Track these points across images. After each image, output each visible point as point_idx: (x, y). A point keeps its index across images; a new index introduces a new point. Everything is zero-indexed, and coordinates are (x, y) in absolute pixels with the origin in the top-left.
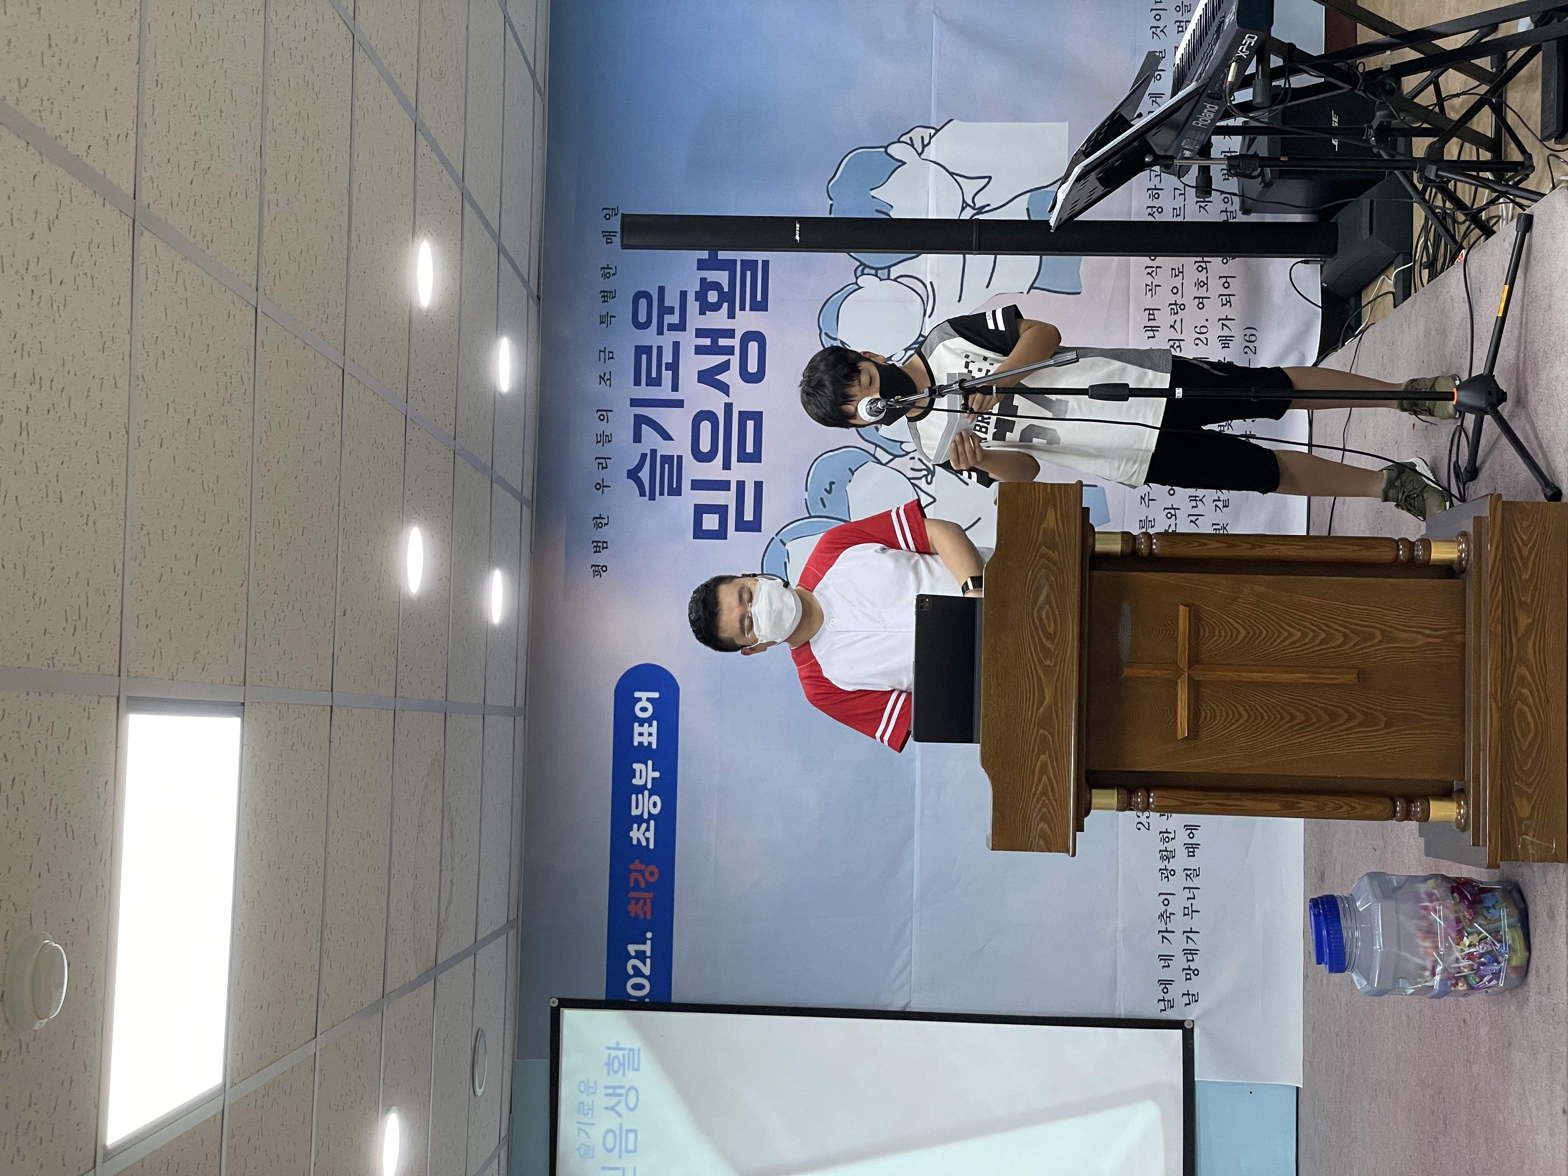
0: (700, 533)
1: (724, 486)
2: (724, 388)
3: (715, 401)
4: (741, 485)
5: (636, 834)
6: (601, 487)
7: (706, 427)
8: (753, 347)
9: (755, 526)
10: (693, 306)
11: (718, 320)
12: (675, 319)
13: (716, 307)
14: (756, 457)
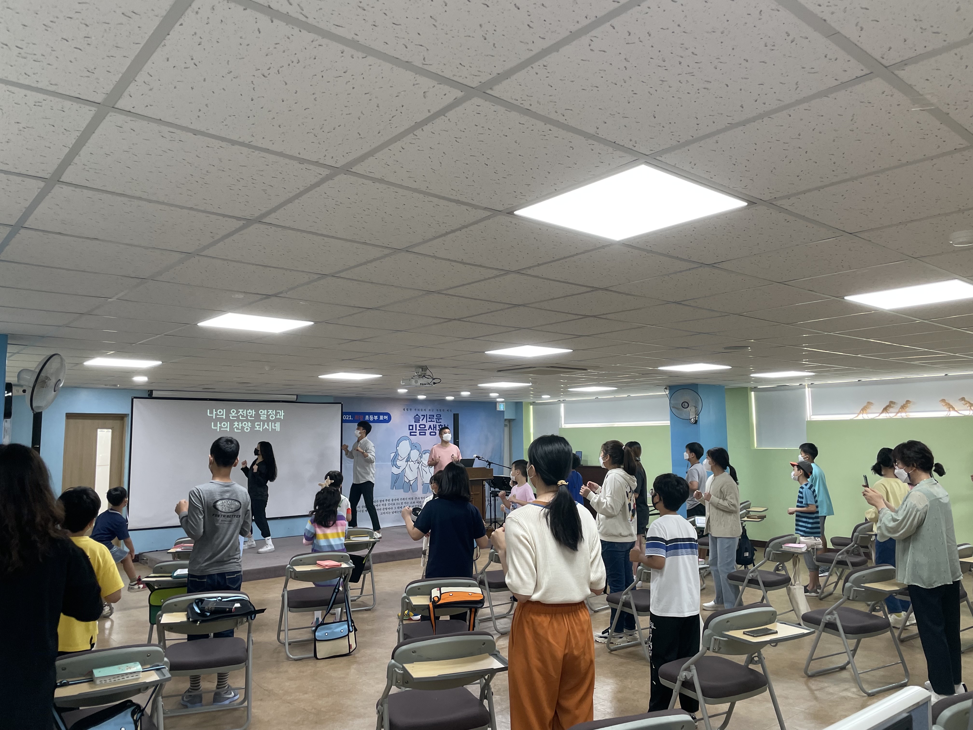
0: (409, 426)
1: (416, 430)
2: (429, 429)
3: (427, 428)
4: (416, 432)
5: (367, 416)
6: (415, 410)
7: (423, 426)
8: (434, 434)
9: (411, 435)
10: (439, 424)
11: (438, 428)
12: (438, 421)
13: (439, 428)
14: (420, 435)
